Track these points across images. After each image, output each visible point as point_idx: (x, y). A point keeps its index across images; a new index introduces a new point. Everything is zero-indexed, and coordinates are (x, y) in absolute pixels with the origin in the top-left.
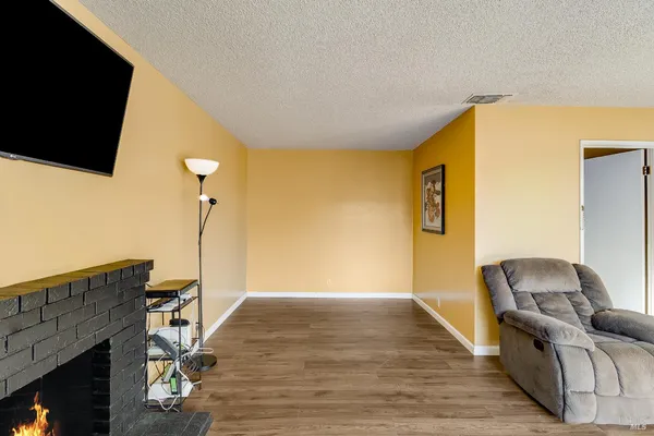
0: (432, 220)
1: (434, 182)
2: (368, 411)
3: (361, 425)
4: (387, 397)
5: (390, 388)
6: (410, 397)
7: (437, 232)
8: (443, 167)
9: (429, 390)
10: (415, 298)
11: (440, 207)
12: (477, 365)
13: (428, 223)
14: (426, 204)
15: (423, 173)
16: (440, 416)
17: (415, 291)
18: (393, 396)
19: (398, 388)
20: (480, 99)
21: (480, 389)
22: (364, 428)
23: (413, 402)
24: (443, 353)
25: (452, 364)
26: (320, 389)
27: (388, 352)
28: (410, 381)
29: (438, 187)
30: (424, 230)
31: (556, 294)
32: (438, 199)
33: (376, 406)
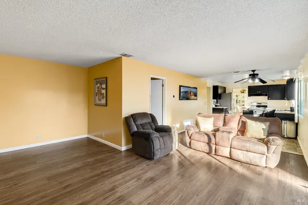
0: (100, 100)
1: (101, 84)
2: (94, 183)
3: (94, 188)
4: (98, 175)
5: (98, 172)
6: (107, 171)
7: (103, 105)
8: (106, 78)
9: (112, 167)
10: (89, 136)
11: (105, 95)
12: (123, 154)
13: (98, 102)
14: (96, 93)
15: (95, 79)
16: (121, 173)
17: (89, 133)
18: (101, 174)
19: (101, 171)
20: (125, 55)
21: (128, 160)
22: (96, 189)
23: (109, 173)
24: (111, 154)
25: (116, 156)
26: (63, 186)
27: (89, 160)
28: (104, 167)
29: (104, 86)
30: (95, 105)
31: (146, 123)
32: (104, 91)
33: (96, 180)
